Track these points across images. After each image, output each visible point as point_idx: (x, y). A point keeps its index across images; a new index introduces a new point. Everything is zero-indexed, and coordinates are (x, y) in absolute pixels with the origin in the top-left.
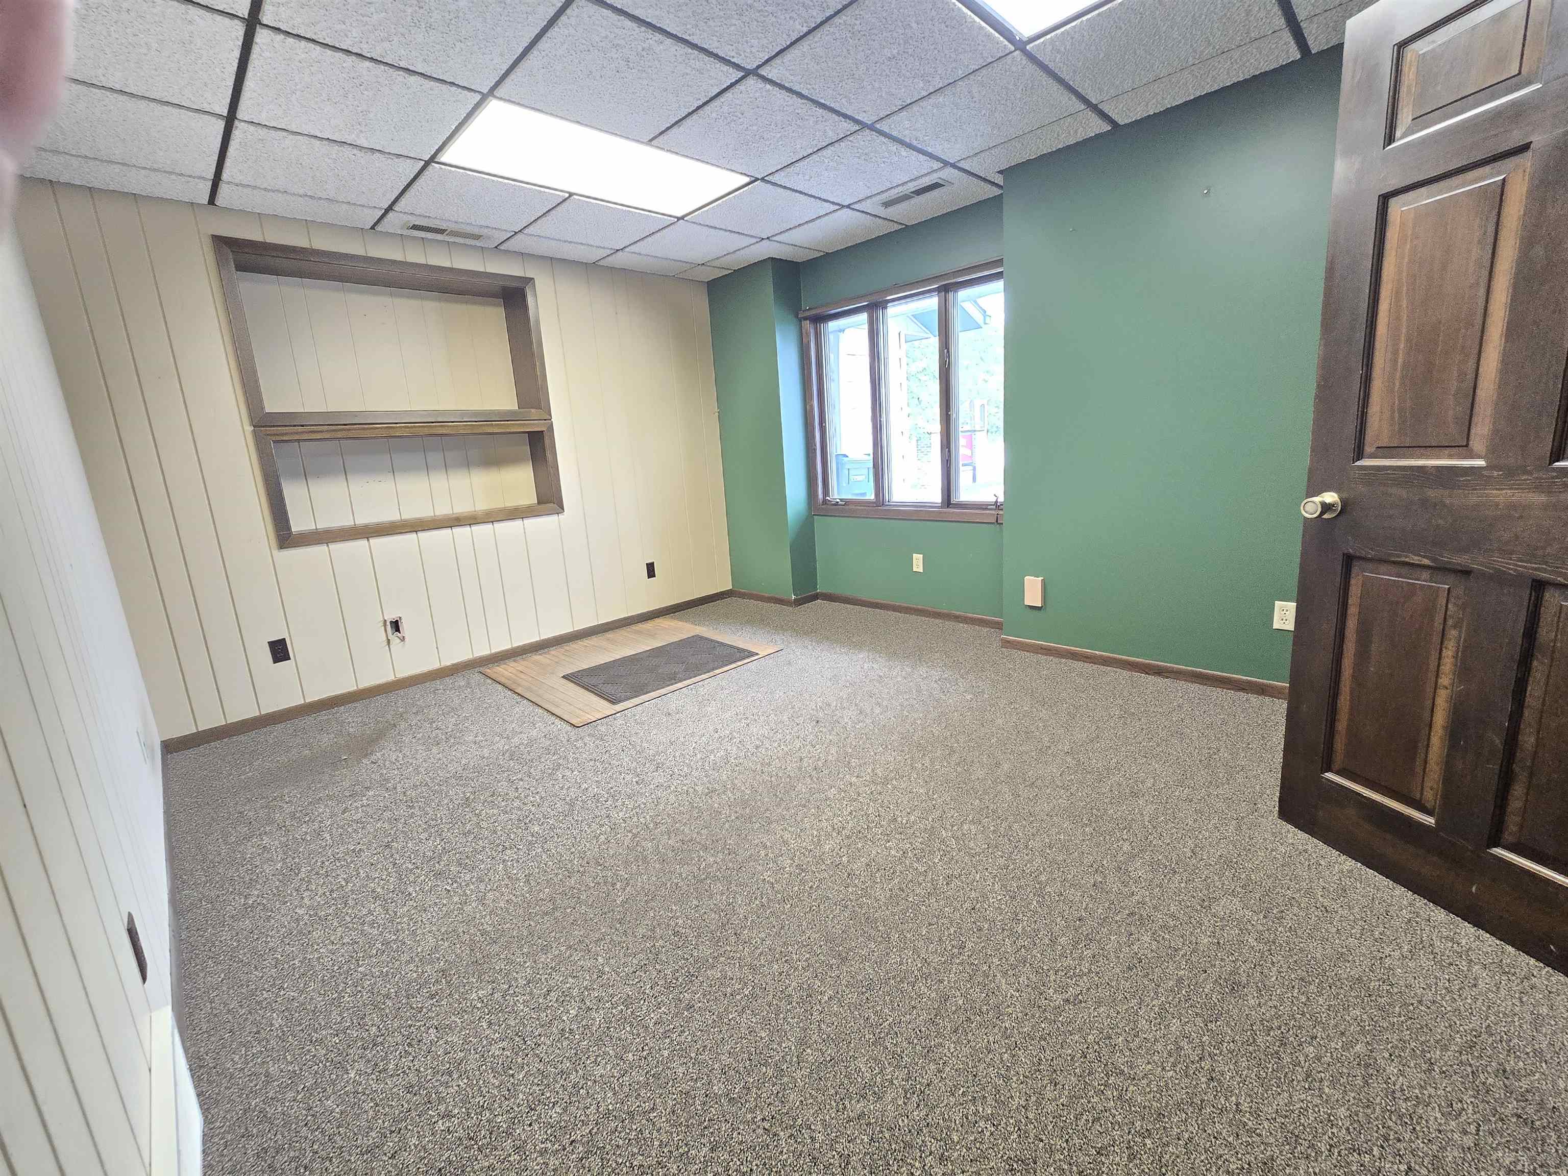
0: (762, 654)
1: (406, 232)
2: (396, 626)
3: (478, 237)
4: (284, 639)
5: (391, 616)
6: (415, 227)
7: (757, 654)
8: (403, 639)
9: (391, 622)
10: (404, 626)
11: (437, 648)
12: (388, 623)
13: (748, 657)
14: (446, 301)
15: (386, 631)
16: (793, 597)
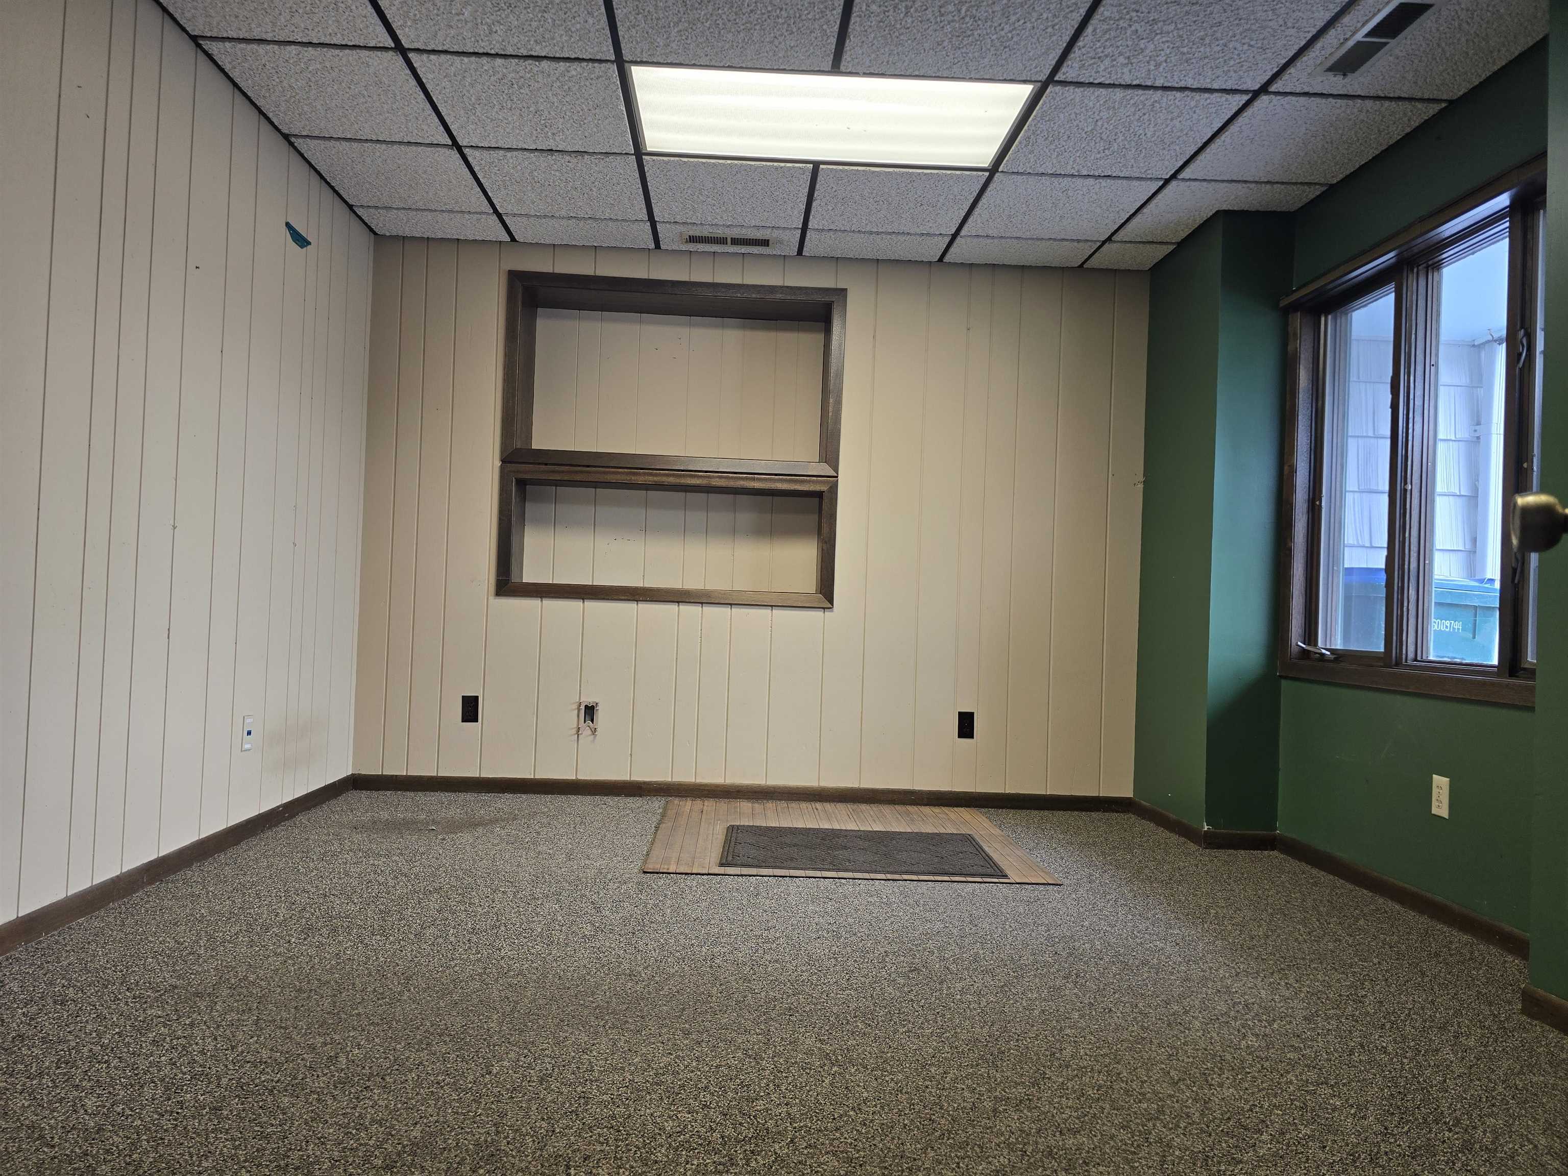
0: (1014, 877)
1: (684, 247)
2: (590, 711)
3: (765, 243)
4: (477, 698)
5: (588, 700)
6: (693, 239)
7: (1006, 876)
8: (594, 731)
9: (586, 707)
10: (600, 715)
11: (631, 755)
12: (583, 707)
13: (998, 876)
14: (753, 328)
15: (578, 716)
16: (1206, 828)
